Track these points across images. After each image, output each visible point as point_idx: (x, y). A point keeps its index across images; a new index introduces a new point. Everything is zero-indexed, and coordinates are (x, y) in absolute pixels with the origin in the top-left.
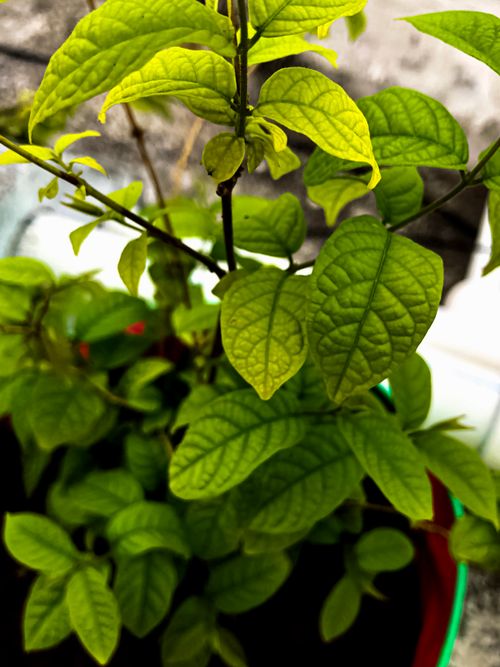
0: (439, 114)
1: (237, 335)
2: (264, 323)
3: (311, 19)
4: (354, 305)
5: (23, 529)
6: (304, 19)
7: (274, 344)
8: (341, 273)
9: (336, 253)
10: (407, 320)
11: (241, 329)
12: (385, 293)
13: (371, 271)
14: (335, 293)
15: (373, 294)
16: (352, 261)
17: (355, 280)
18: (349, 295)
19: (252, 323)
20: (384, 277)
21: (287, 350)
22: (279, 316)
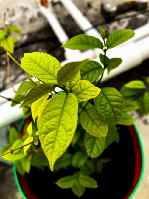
0: (90, 62)
1: (92, 131)
2: (94, 125)
3: (77, 82)
4: (110, 110)
5: (62, 182)
6: (77, 83)
7: (100, 127)
8: (103, 107)
9: (98, 104)
10: (120, 104)
11: (92, 130)
12: (112, 103)
13: (106, 102)
14: (105, 111)
15: (111, 105)
16: (102, 103)
17: (106, 106)
18: (107, 109)
19: (92, 127)
20: (109, 100)
21: (103, 126)
22: (96, 121)
